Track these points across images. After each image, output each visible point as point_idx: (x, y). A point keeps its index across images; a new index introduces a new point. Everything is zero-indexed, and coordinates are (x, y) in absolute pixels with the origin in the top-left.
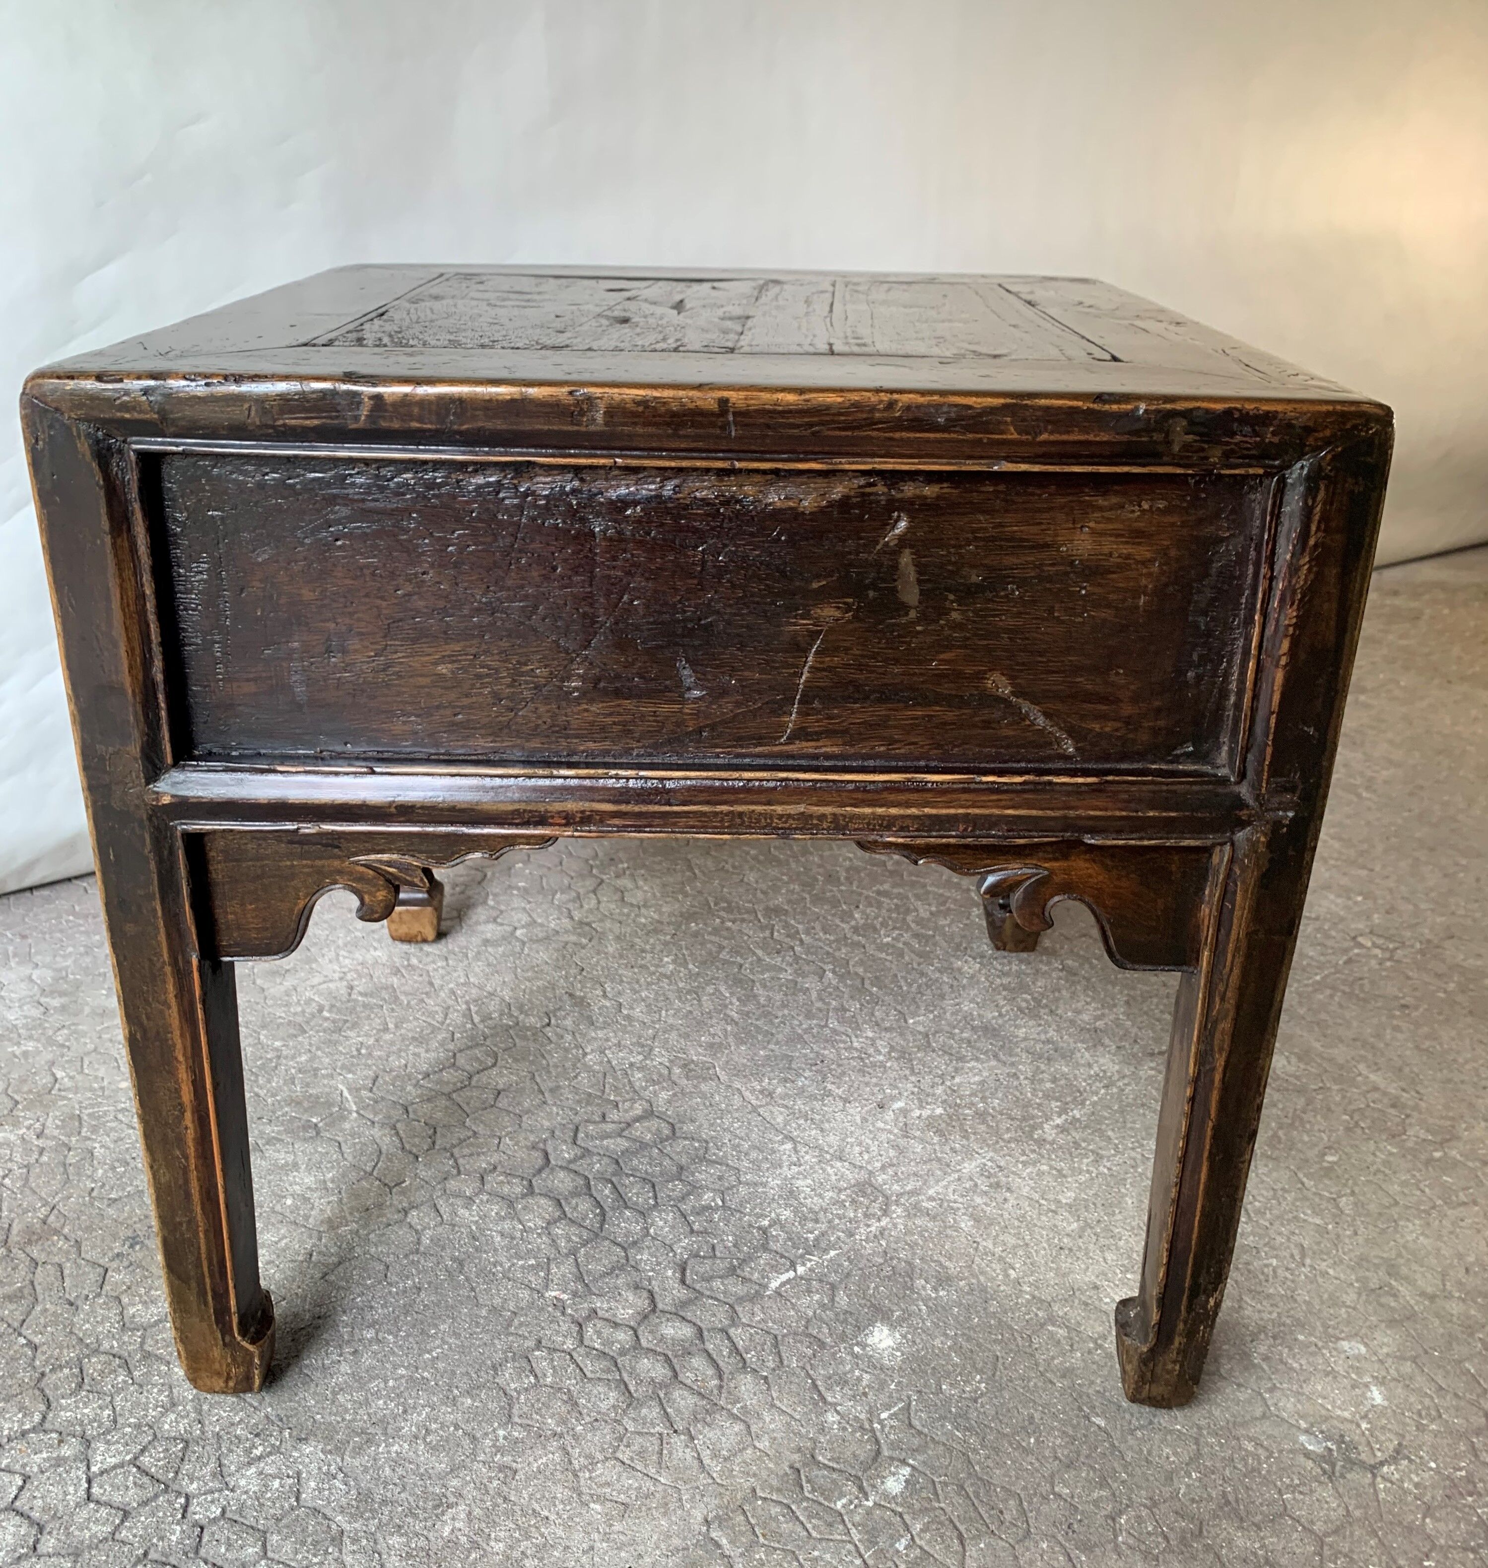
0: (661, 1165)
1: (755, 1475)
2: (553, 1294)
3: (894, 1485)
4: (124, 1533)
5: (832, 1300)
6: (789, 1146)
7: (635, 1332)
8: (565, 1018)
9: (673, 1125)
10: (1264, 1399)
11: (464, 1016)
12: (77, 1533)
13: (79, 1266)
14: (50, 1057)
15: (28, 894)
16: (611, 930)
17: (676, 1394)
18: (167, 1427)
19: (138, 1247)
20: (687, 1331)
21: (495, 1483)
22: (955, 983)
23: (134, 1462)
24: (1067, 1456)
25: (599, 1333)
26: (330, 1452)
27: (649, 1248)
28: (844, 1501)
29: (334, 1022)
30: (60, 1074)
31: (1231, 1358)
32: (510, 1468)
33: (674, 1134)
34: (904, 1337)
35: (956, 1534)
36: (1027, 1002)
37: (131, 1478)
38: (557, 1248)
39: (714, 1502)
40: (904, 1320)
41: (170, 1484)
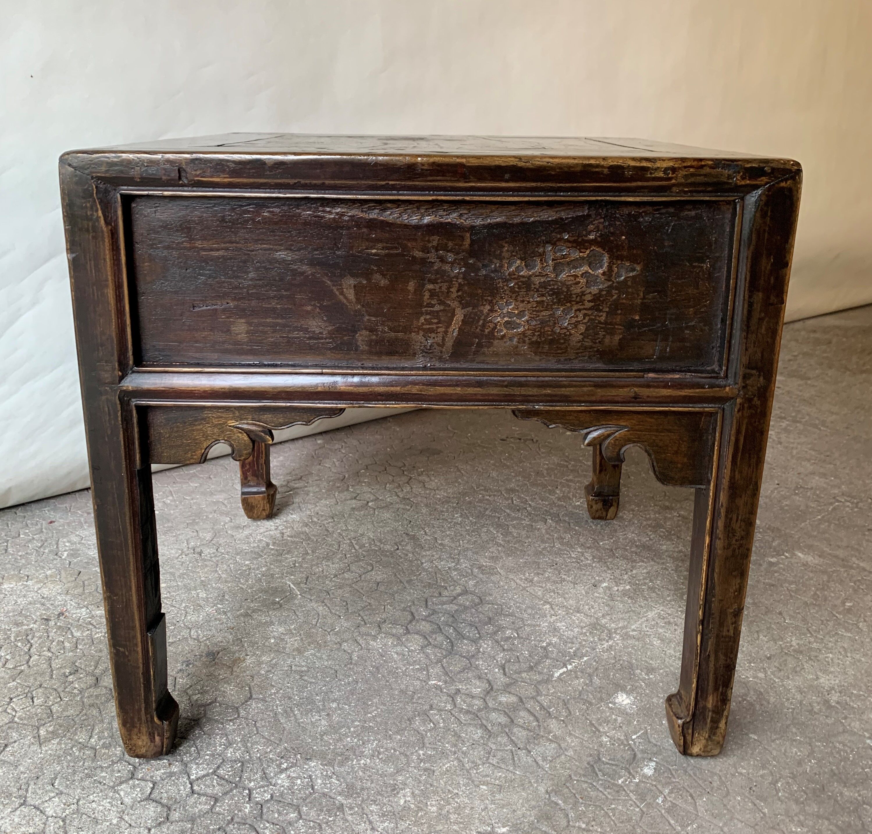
0: (478, 617)
2: (433, 682)
3: (648, 771)
4: (217, 809)
5: (591, 681)
6: (548, 606)
7: (484, 700)
8: (406, 545)
9: (480, 598)
10: (842, 723)
11: (349, 546)
12: (190, 809)
16: (422, 502)
17: (515, 730)
21: (424, 778)
23: (214, 773)
25: (465, 702)
26: (326, 765)
27: (482, 658)
28: (622, 780)
29: (277, 550)
31: (818, 703)
32: (430, 769)
33: (481, 601)
34: (635, 698)
35: (688, 794)
36: (663, 532)
37: (215, 781)
38: (430, 660)
39: (550, 783)
40: (633, 690)
41: (237, 783)
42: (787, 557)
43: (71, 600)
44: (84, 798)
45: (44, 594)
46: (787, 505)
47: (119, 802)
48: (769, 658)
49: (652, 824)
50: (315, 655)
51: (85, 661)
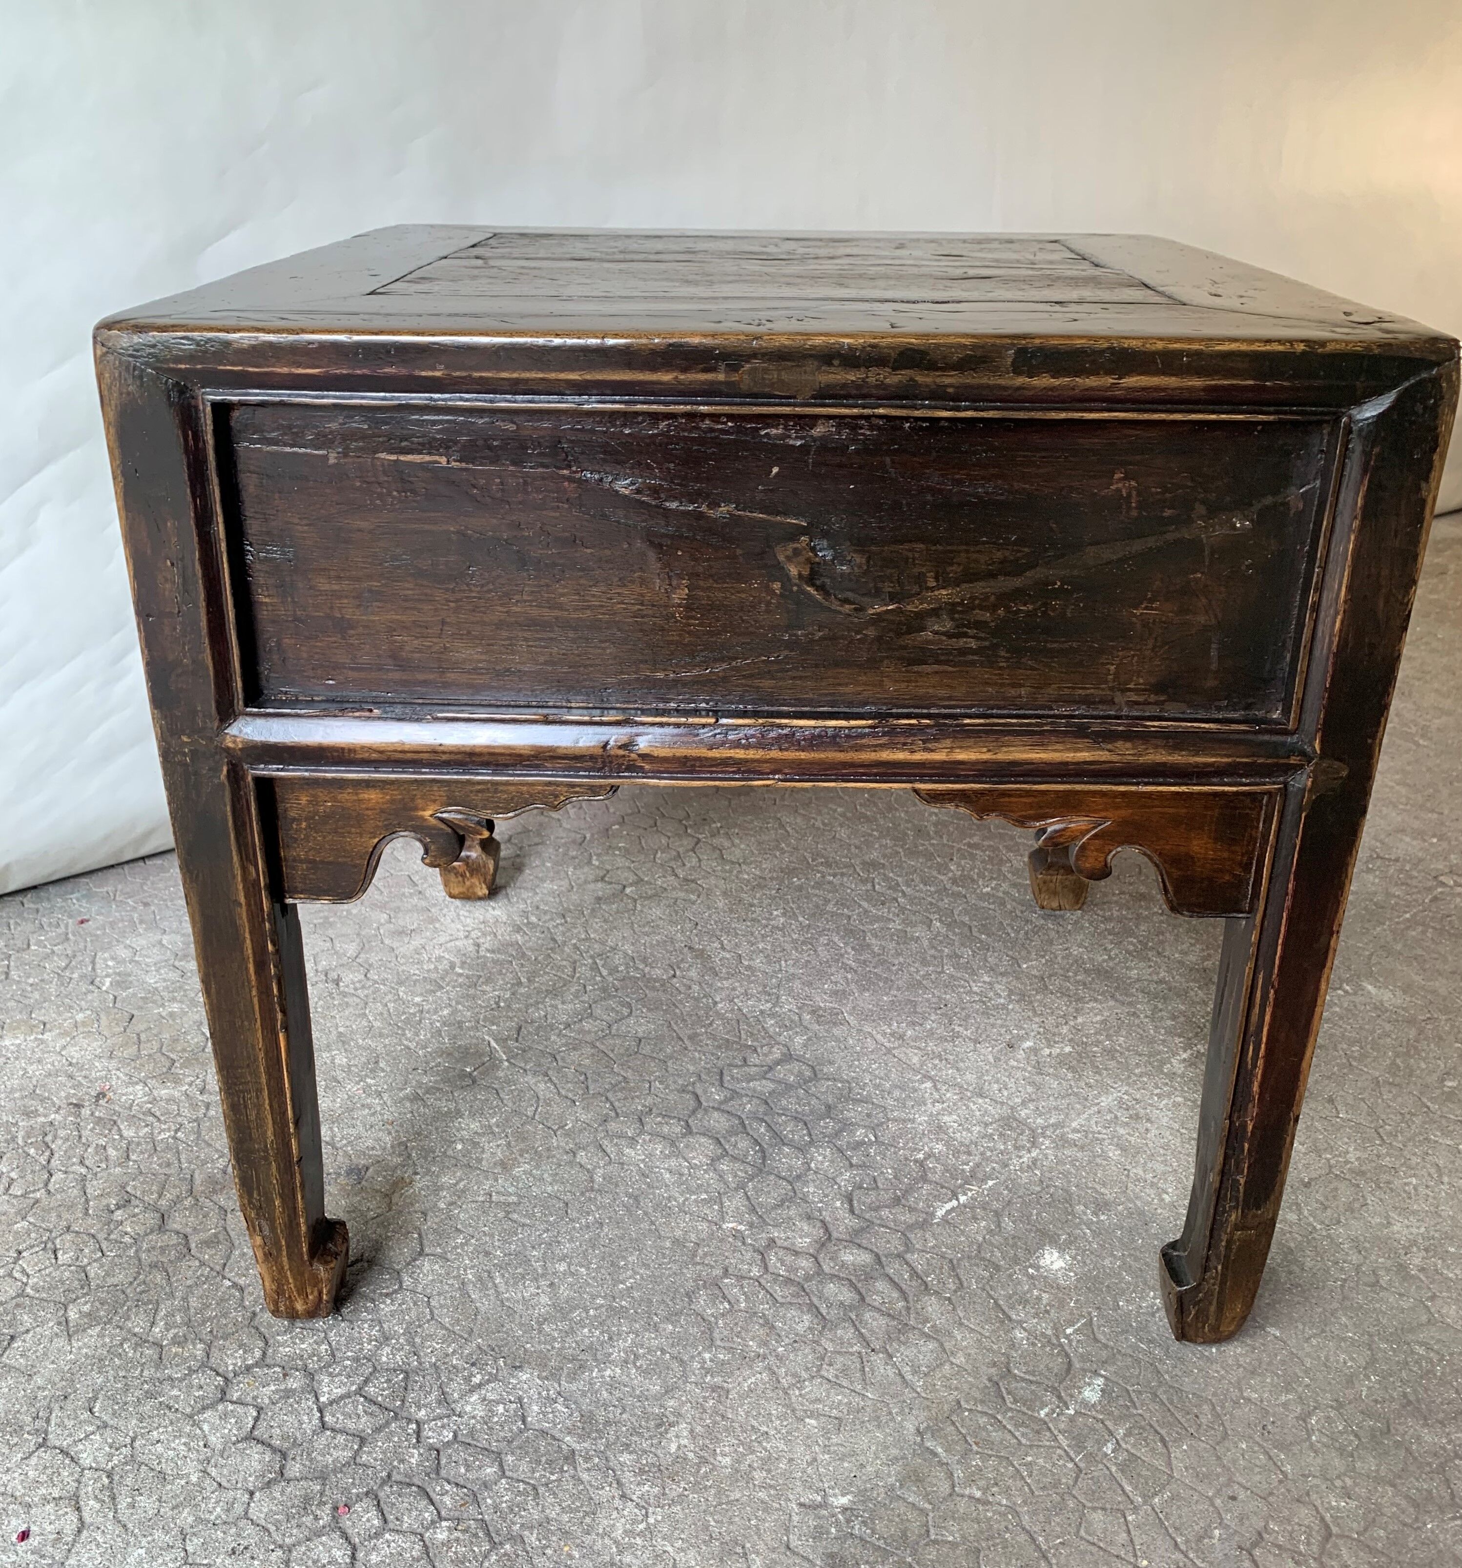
0: (809, 1104)
2: (731, 1225)
3: (1091, 1394)
4: (365, 1457)
5: (999, 1226)
6: (929, 1084)
7: (816, 1259)
8: (689, 969)
9: (814, 1068)
10: (1427, 1307)
11: (592, 969)
12: (320, 1458)
16: (717, 887)
17: (867, 1316)
21: (711, 1402)
22: (1061, 929)
23: (359, 1392)
24: (1251, 1363)
25: (783, 1263)
26: (547, 1378)
27: (814, 1181)
28: (1046, 1410)
29: (468, 977)
31: (1388, 1270)
32: (722, 1388)
33: (815, 1076)
34: (1074, 1258)
35: (1158, 1437)
36: (1134, 945)
37: (360, 1407)
38: (725, 1183)
39: (923, 1415)
40: (1071, 1243)
41: (398, 1411)
42: (1346, 992)
43: (118, 1069)
44: (142, 1435)
45: (72, 1058)
47: (201, 1444)
48: (1307, 1185)
49: (1094, 1492)
50: (531, 1173)
51: (142, 1183)
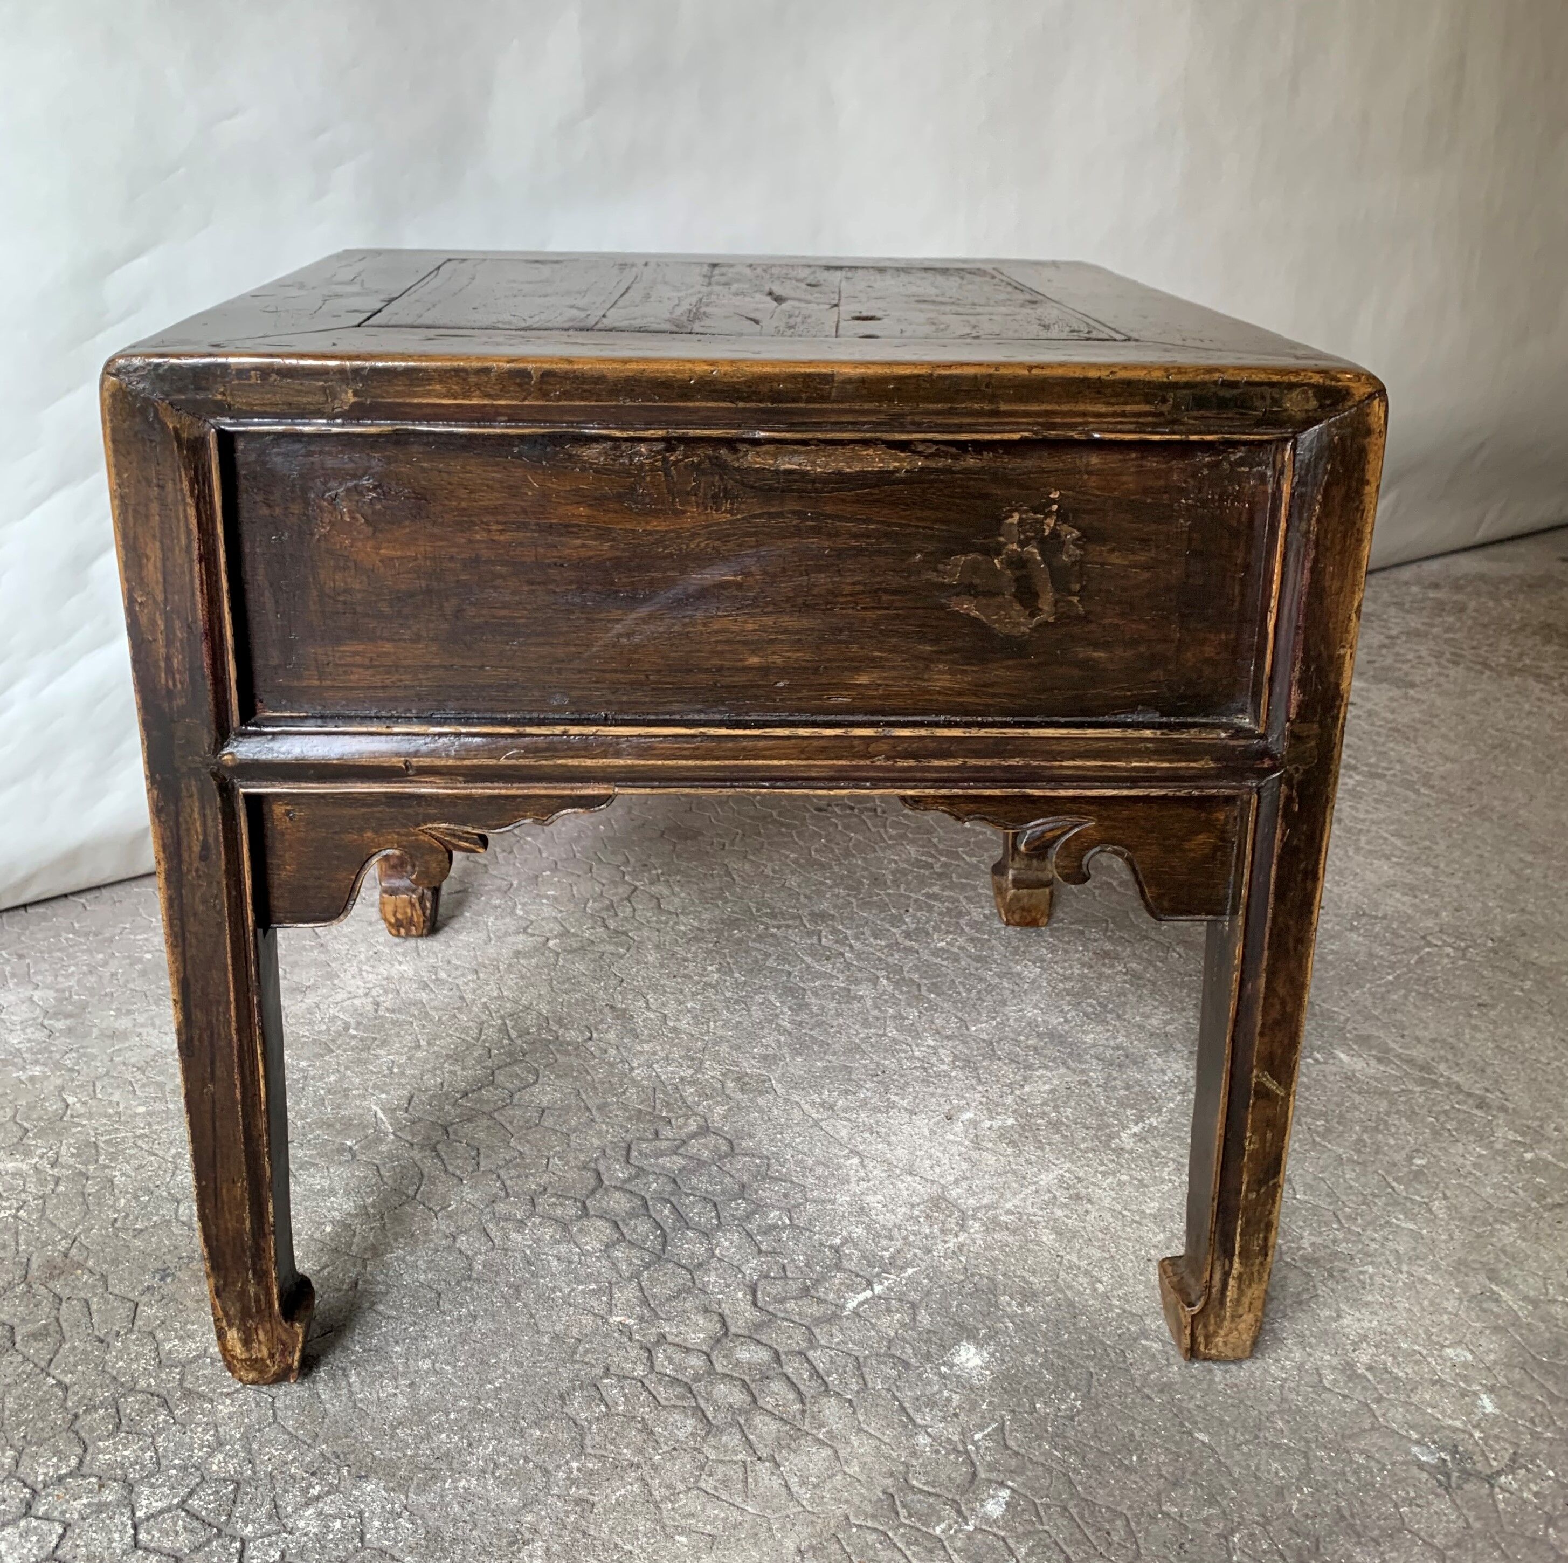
0: (721, 1183)
1: (847, 1502)
2: (619, 1319)
3: (994, 1508)
5: (914, 1319)
6: (855, 1160)
7: (708, 1356)
8: (607, 1031)
9: (730, 1142)
10: (1371, 1410)
11: (500, 1031)
13: (107, 1302)
14: (59, 1082)
15: (22, 912)
16: (649, 939)
17: (758, 1420)
18: (215, 1468)
19: (169, 1280)
20: (763, 1355)
21: (573, 1517)
22: (1016, 988)
23: (182, 1505)
24: (1173, 1474)
25: (670, 1360)
26: (393, 1490)
27: (716, 1269)
28: (943, 1526)
29: (362, 1040)
30: (71, 1100)
31: (1334, 1368)
32: (587, 1500)
33: (732, 1150)
34: (992, 1355)
35: (1062, 1557)
36: (1093, 1006)
37: (180, 1522)
38: (618, 1271)
39: (807, 1530)
40: (991, 1338)
41: (222, 1527)
42: (1316, 1060)
46: (1332, 952)
50: (404, 1261)
